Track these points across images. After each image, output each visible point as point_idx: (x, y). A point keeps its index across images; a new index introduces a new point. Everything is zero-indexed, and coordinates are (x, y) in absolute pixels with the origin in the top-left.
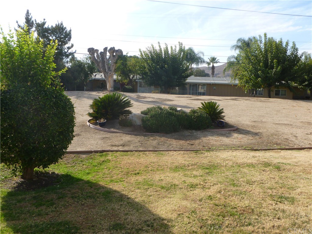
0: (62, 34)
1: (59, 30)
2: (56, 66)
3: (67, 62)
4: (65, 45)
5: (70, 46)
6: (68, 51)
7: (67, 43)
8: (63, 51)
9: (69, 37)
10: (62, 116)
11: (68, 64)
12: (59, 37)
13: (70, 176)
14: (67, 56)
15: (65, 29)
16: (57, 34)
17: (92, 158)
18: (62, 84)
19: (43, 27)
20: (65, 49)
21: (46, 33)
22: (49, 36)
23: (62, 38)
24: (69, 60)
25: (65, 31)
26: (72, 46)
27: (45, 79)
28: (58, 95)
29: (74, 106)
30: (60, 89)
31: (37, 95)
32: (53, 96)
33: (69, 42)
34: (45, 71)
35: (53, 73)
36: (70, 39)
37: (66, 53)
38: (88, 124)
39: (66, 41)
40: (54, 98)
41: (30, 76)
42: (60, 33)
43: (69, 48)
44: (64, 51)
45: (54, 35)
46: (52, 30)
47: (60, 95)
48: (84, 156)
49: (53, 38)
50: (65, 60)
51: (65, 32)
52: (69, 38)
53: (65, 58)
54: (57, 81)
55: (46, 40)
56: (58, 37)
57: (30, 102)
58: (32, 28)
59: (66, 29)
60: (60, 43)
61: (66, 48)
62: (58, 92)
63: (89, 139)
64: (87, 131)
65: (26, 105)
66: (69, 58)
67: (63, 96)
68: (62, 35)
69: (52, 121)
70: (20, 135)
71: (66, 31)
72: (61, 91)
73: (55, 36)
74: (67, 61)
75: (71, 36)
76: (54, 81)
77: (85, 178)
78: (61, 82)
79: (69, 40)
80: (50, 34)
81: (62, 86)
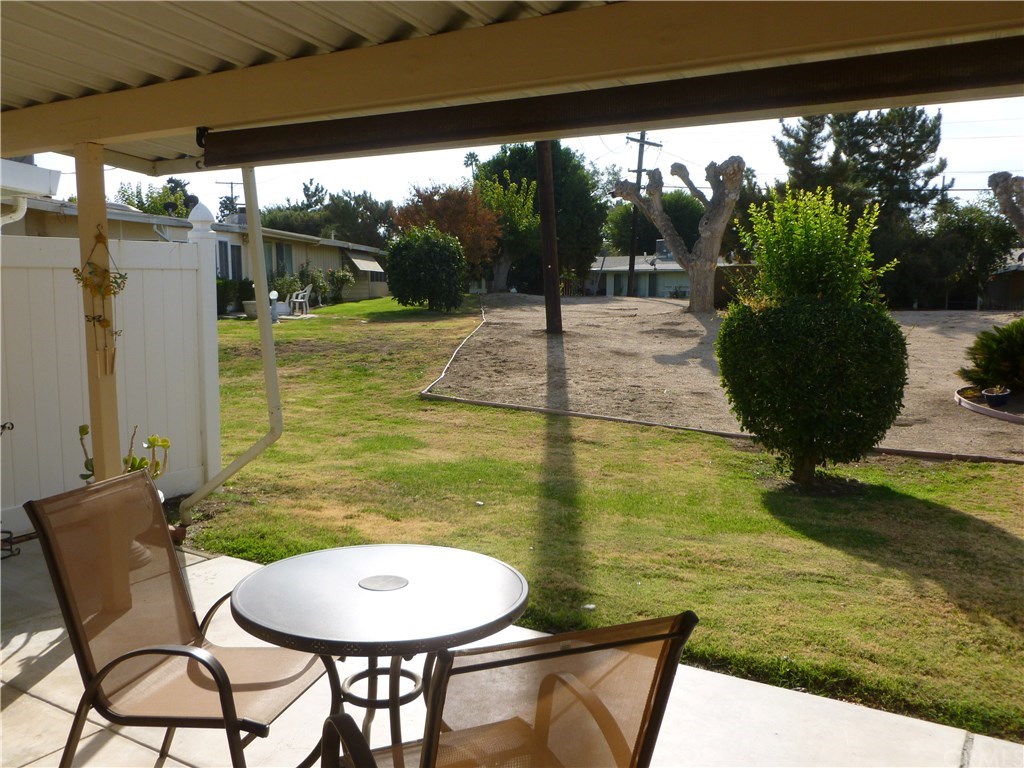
0: (912, 132)
1: (902, 122)
2: (872, 257)
3: (923, 219)
4: (918, 165)
5: (934, 167)
6: (926, 183)
7: (925, 160)
8: (912, 187)
9: (932, 138)
10: (879, 359)
11: (926, 226)
12: (899, 143)
13: (888, 489)
14: (924, 201)
15: (920, 116)
16: (894, 134)
17: (948, 469)
18: (883, 295)
19: (852, 120)
20: (918, 177)
21: (860, 138)
22: (869, 145)
23: (911, 145)
24: (928, 212)
25: (919, 123)
26: (943, 165)
27: (849, 285)
28: (873, 316)
29: (907, 342)
30: (878, 306)
31: (833, 317)
32: (863, 320)
33: (932, 154)
34: (851, 272)
35: (868, 271)
36: (936, 146)
37: (920, 189)
38: (957, 397)
39: (923, 154)
40: (865, 323)
41: (820, 282)
42: (903, 131)
43: (930, 174)
44: (914, 184)
45: (884, 138)
46: (879, 124)
47: (877, 318)
48: (930, 464)
49: (882, 148)
50: (917, 213)
51: (920, 126)
52: (932, 143)
53: (916, 206)
54: (874, 289)
55: (860, 156)
56: (896, 145)
57: (818, 330)
58: (819, 132)
59: (924, 116)
60: (903, 161)
61: (922, 175)
62: (874, 312)
63: (950, 431)
64: (949, 415)
65: (812, 336)
66: (930, 206)
67: (885, 320)
68: (910, 135)
69: (857, 369)
70: (797, 390)
71: (924, 121)
72: (880, 310)
73: (888, 143)
74: (920, 215)
75: (939, 134)
76: (867, 289)
77: (921, 495)
78: (881, 292)
79: (933, 148)
80: (871, 138)
81: (882, 300)
